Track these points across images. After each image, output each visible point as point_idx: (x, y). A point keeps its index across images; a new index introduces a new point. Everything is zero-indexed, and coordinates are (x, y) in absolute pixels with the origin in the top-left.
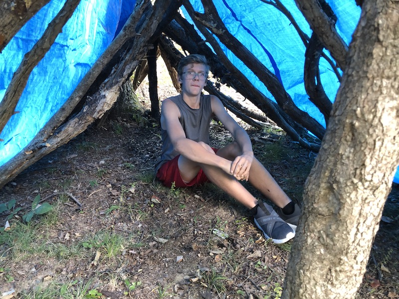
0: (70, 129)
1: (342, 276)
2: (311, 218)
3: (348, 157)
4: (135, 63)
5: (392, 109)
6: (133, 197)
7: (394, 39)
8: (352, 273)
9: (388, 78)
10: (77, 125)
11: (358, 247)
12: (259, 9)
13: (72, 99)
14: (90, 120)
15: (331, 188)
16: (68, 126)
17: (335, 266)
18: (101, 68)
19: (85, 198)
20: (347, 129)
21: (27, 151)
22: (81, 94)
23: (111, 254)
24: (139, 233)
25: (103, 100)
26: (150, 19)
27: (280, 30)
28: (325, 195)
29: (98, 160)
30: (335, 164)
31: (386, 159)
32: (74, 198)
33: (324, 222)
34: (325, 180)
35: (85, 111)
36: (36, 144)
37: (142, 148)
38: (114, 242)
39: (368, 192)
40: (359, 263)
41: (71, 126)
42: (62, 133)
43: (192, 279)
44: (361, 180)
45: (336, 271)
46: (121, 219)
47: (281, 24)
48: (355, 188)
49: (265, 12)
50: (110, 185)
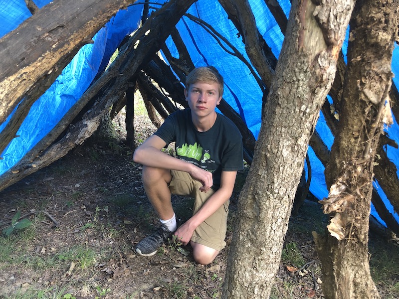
0: (53, 153)
1: (263, 263)
2: (242, 221)
3: (264, 177)
4: (116, 98)
5: (288, 146)
6: (105, 217)
7: (287, 104)
8: (270, 260)
9: (285, 127)
10: (59, 149)
11: (272, 241)
12: (226, 58)
13: (58, 127)
14: (72, 145)
15: (254, 199)
16: (51, 150)
17: (258, 256)
18: (87, 101)
19: (61, 217)
20: (263, 158)
21: (14, 171)
22: (67, 122)
23: (84, 266)
24: (110, 249)
25: (85, 129)
26: (132, 61)
27: (243, 77)
28: (251, 204)
29: (73, 184)
30: (256, 182)
31: (287, 179)
32: (50, 216)
33: (250, 224)
34: (250, 193)
35: (67, 137)
36: (23, 164)
37: (116, 174)
38: (87, 255)
39: (277, 201)
40: (274, 253)
41: (53, 150)
42: (45, 156)
43: (155, 288)
44: (272, 193)
45: (259, 260)
46: (94, 236)
47: (244, 72)
48: (269, 198)
49: (230, 60)
50: (85, 207)
